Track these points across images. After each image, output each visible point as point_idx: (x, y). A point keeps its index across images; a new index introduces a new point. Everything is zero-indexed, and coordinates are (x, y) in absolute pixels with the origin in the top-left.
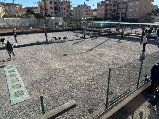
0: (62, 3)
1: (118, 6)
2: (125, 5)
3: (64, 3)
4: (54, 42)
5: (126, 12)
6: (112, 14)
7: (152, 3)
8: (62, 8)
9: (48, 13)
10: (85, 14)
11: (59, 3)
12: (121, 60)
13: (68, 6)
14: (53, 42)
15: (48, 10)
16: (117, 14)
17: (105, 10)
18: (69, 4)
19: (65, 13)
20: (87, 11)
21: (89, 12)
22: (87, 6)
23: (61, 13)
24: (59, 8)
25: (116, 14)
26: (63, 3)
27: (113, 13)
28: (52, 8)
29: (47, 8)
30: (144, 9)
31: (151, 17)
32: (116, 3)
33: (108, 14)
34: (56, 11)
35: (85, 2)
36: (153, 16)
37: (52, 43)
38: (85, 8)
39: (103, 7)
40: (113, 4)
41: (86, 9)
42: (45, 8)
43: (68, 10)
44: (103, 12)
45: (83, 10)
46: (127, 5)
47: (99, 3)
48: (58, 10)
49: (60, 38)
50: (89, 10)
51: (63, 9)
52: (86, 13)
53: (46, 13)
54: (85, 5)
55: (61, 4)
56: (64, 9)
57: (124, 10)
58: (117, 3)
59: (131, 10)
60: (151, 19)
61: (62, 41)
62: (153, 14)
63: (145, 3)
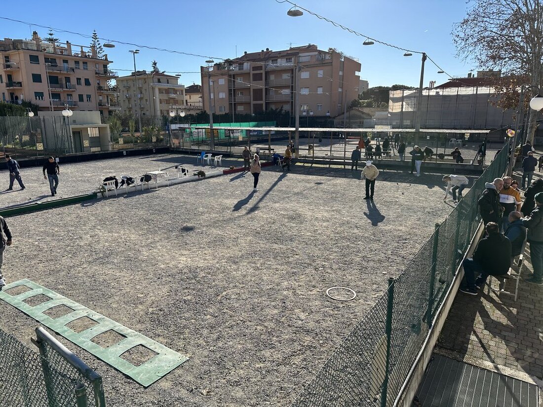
0: (77, 62)
1: (266, 79)
2: (286, 76)
3: (85, 63)
4: (111, 193)
5: (292, 97)
6: (253, 102)
7: (357, 73)
8: (79, 80)
9: (22, 97)
10: (161, 103)
11: (65, 61)
12: (356, 227)
13: (102, 72)
14: (107, 193)
15: (20, 84)
16: (266, 104)
17: (230, 90)
18: (105, 66)
19: (89, 97)
20: (168, 91)
21: (173, 96)
22: (162, 74)
23: (76, 98)
24: (68, 80)
25: (263, 102)
26: (81, 64)
27: (254, 100)
28: (37, 78)
29: (17, 78)
30: (340, 90)
31: (363, 113)
32: (261, 71)
33: (241, 104)
34: (58, 90)
35: (155, 64)
36: (366, 110)
37: (104, 198)
38: (159, 81)
39: (222, 81)
40: (252, 72)
41: (165, 86)
42: (10, 77)
43: (100, 88)
44: (222, 95)
45: (153, 89)
46: (292, 77)
47: (208, 68)
48: (61, 87)
49: (129, 180)
50: (174, 89)
51: (83, 81)
52: (165, 97)
53: (12, 94)
54: (156, 72)
55: (72, 64)
56: (87, 83)
57: (287, 91)
58: (263, 72)
59: (305, 92)
60: (364, 116)
61: (139, 188)
62: (363, 103)
63: (341, 73)
